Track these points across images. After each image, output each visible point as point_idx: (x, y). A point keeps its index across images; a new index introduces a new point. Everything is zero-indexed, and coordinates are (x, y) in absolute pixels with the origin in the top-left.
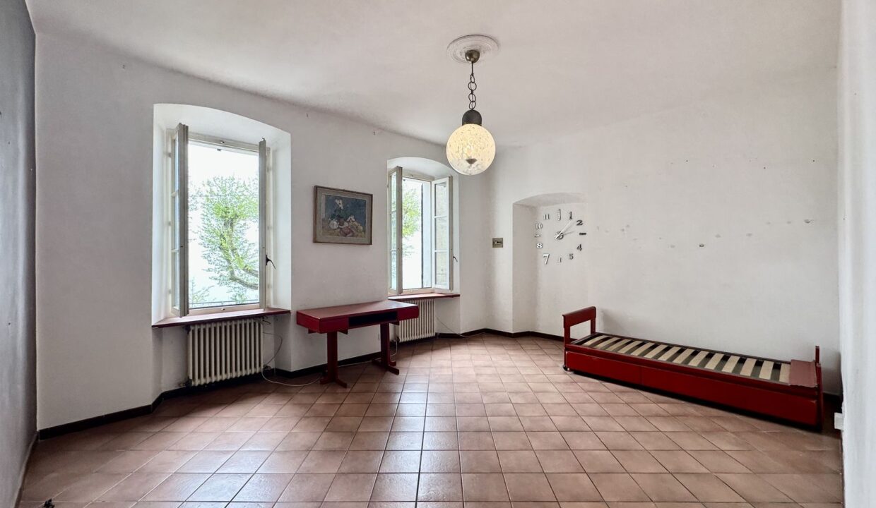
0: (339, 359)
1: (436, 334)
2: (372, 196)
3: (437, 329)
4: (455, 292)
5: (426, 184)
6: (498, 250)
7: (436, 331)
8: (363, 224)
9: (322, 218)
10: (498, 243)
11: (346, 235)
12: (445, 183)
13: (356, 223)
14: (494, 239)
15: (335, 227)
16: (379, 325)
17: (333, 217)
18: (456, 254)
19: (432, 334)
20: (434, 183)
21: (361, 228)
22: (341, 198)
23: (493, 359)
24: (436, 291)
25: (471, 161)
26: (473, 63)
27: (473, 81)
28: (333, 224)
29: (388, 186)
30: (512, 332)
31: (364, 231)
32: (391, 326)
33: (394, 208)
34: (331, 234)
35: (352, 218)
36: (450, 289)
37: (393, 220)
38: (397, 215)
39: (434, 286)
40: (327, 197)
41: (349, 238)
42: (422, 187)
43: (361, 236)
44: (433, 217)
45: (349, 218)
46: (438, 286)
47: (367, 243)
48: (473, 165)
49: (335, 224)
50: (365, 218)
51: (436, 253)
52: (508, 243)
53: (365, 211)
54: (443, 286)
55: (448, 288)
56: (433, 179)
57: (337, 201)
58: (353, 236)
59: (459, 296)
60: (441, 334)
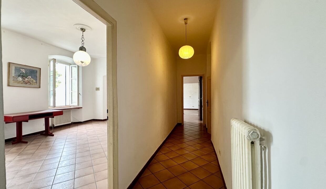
0: (23, 134)
1: (72, 122)
2: (40, 69)
3: (72, 120)
4: (80, 106)
5: (68, 67)
6: (98, 92)
7: (71, 121)
8: (36, 80)
9: (13, 76)
10: (98, 89)
11: (26, 84)
12: (76, 67)
13: (32, 79)
14: (96, 88)
15: (20, 80)
16: (44, 118)
17: (19, 76)
18: (81, 92)
19: (70, 123)
20: (71, 66)
21: (35, 81)
22: (24, 69)
23: (94, 127)
24: (72, 106)
25: (82, 62)
26: (83, 32)
27: (83, 37)
28: (19, 79)
29: (49, 65)
30: (103, 119)
31: (36, 82)
32: (50, 119)
33: (52, 74)
34: (18, 83)
35: (30, 77)
36: (78, 105)
37: (51, 79)
38: (53, 77)
39: (71, 105)
40: (16, 68)
41: (27, 85)
42: (66, 67)
43: (35, 85)
44: (71, 79)
45: (28, 77)
46: (72, 105)
47: (38, 87)
48: (83, 63)
49: (20, 79)
50: (37, 77)
51: (72, 92)
52: (101, 89)
53: (37, 74)
54: (75, 104)
55: (77, 105)
56: (71, 64)
57: (22, 70)
58: (30, 84)
59: (82, 108)
60: (74, 122)
